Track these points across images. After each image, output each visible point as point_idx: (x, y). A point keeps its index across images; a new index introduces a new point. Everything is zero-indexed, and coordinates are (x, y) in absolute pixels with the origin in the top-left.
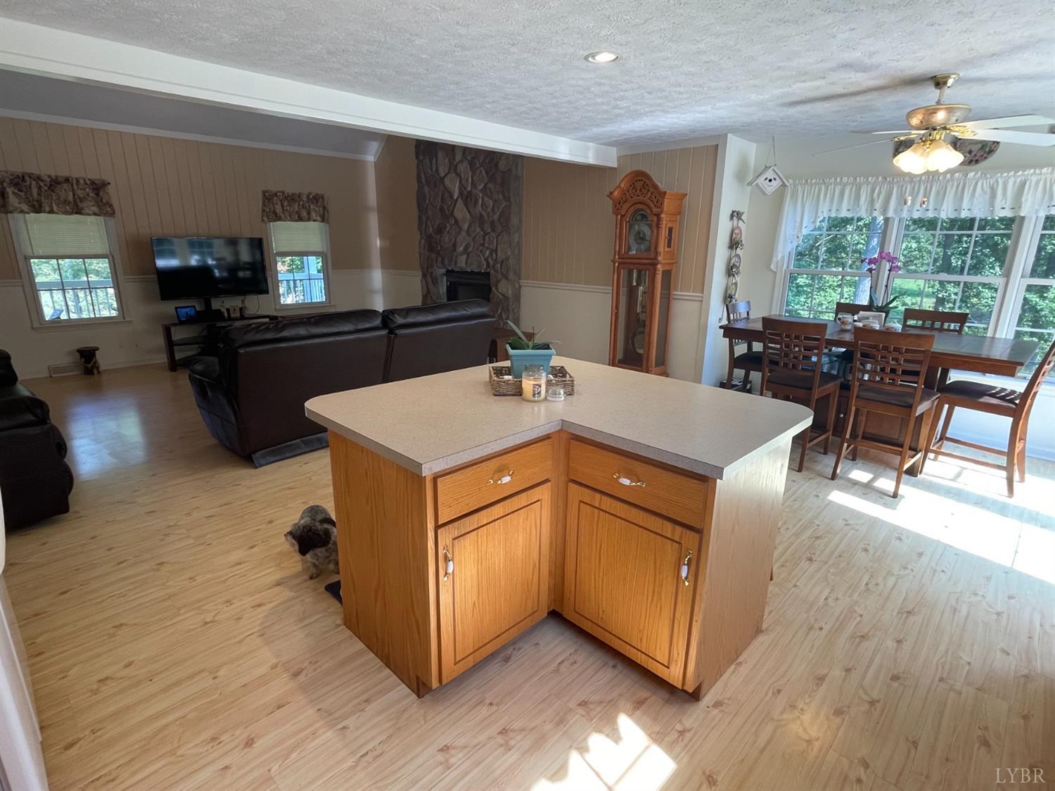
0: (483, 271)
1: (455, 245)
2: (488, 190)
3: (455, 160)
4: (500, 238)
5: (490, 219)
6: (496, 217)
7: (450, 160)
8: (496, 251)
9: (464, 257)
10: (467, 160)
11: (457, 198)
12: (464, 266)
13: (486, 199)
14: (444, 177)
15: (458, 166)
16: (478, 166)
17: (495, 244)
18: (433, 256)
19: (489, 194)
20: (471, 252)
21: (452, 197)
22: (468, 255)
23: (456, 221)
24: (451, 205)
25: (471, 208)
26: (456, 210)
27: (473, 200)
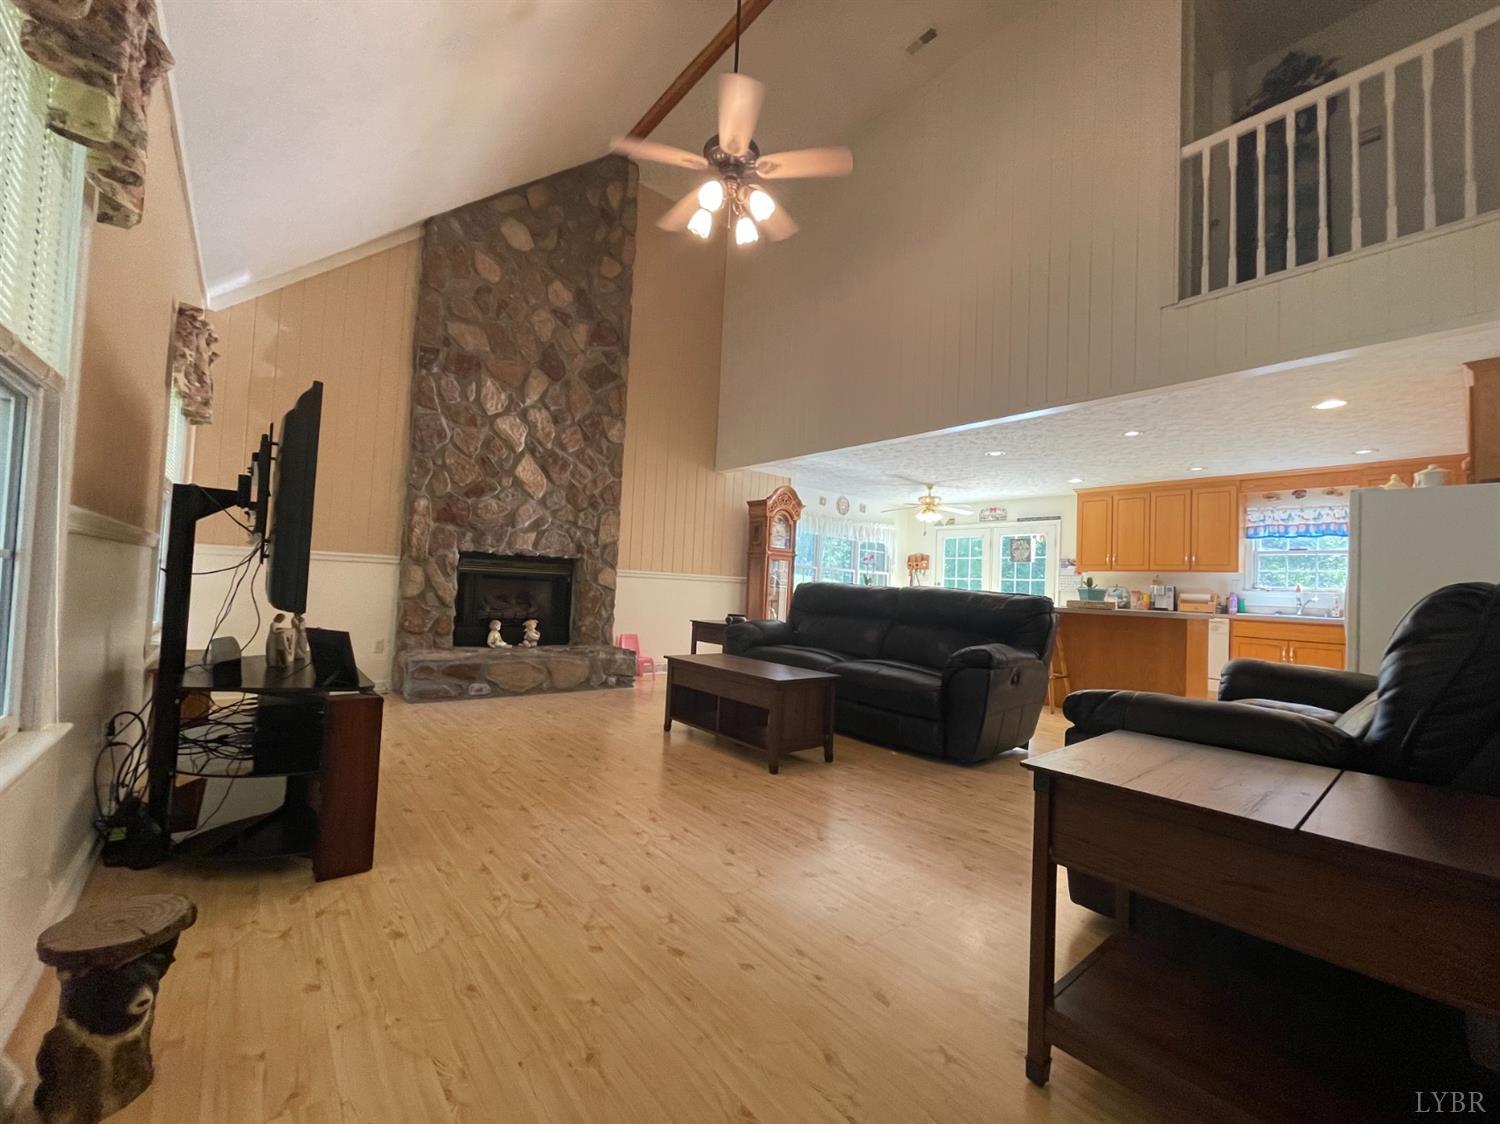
0: (566, 557)
1: (512, 519)
2: (586, 457)
3: (524, 402)
4: (604, 517)
5: (588, 493)
6: (597, 492)
7: (510, 397)
8: (596, 533)
9: (532, 536)
10: (548, 408)
11: (522, 453)
12: (530, 548)
13: (581, 466)
14: (498, 415)
15: (531, 412)
16: (568, 423)
17: (595, 524)
18: (450, 528)
19: (589, 462)
20: (547, 530)
21: (511, 448)
22: (541, 534)
23: (518, 483)
24: (507, 459)
25: (554, 472)
26: (520, 468)
27: (560, 463)
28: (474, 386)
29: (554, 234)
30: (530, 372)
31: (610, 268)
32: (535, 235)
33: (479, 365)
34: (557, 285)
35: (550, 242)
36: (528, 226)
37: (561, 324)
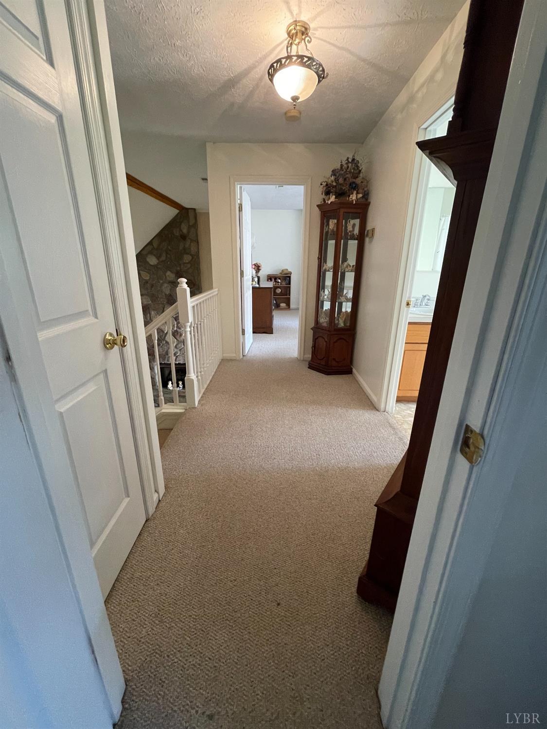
21: (163, 332)
22: (177, 357)
23: (167, 342)
24: (162, 335)
25: (178, 337)
26: (167, 337)
27: (179, 334)
28: (149, 315)
29: (164, 255)
30: (165, 306)
31: (187, 258)
32: (158, 258)
33: (149, 308)
34: (168, 273)
35: (163, 258)
36: (154, 255)
37: (172, 286)
